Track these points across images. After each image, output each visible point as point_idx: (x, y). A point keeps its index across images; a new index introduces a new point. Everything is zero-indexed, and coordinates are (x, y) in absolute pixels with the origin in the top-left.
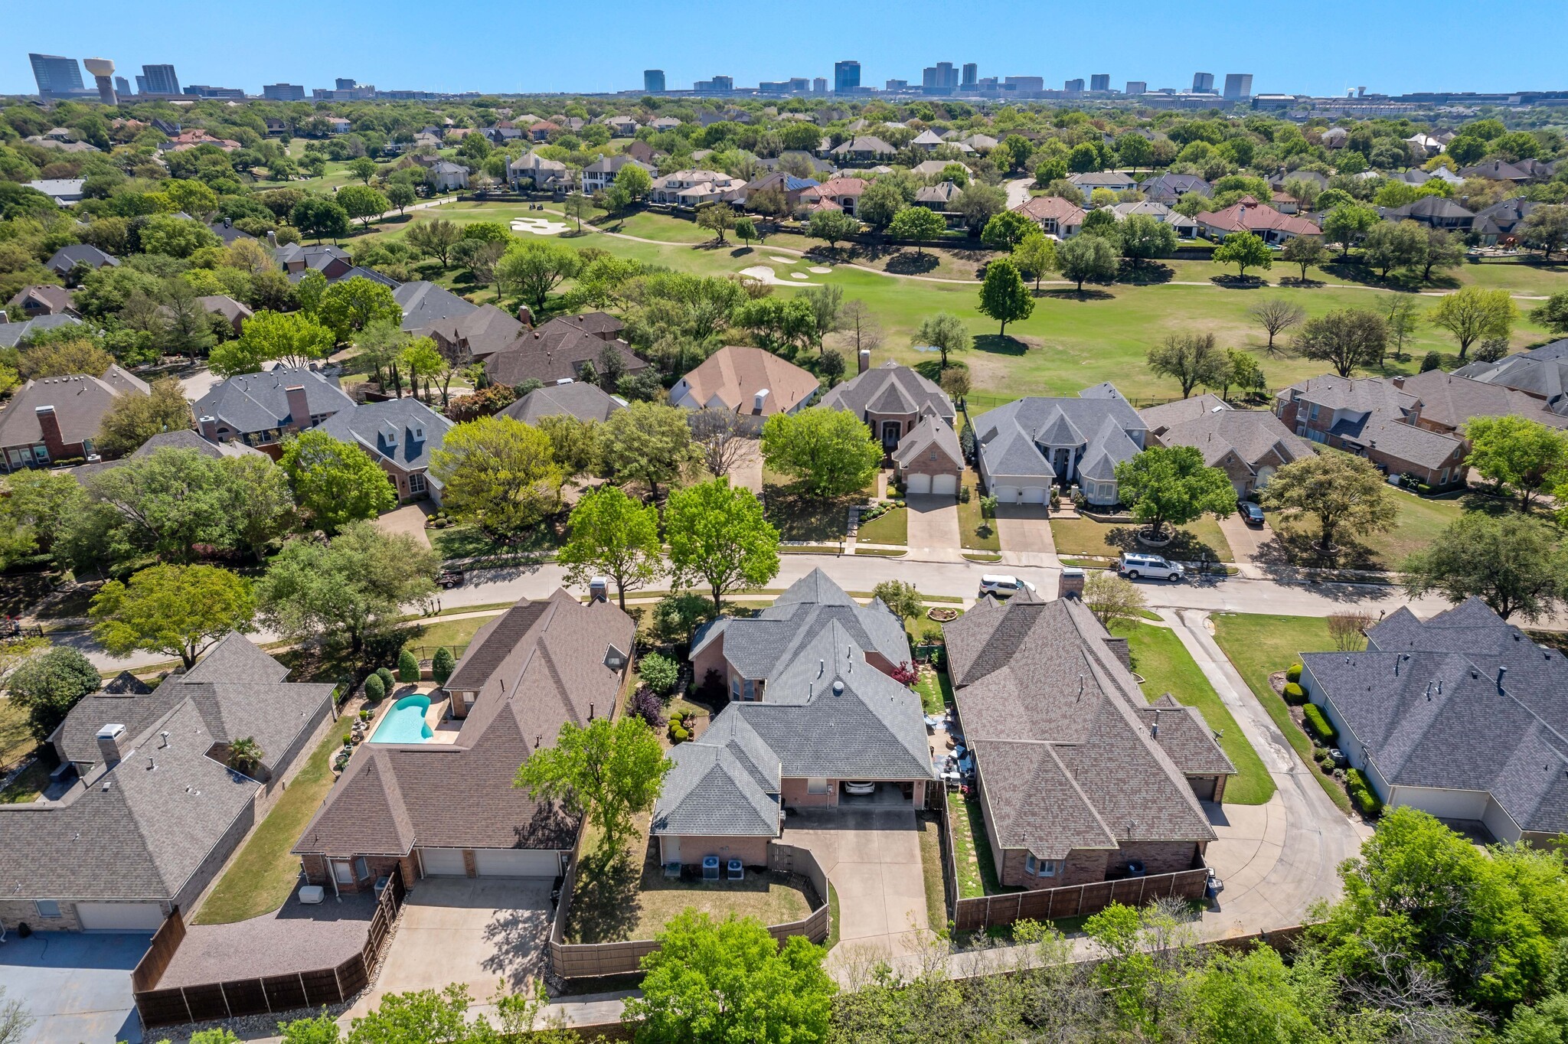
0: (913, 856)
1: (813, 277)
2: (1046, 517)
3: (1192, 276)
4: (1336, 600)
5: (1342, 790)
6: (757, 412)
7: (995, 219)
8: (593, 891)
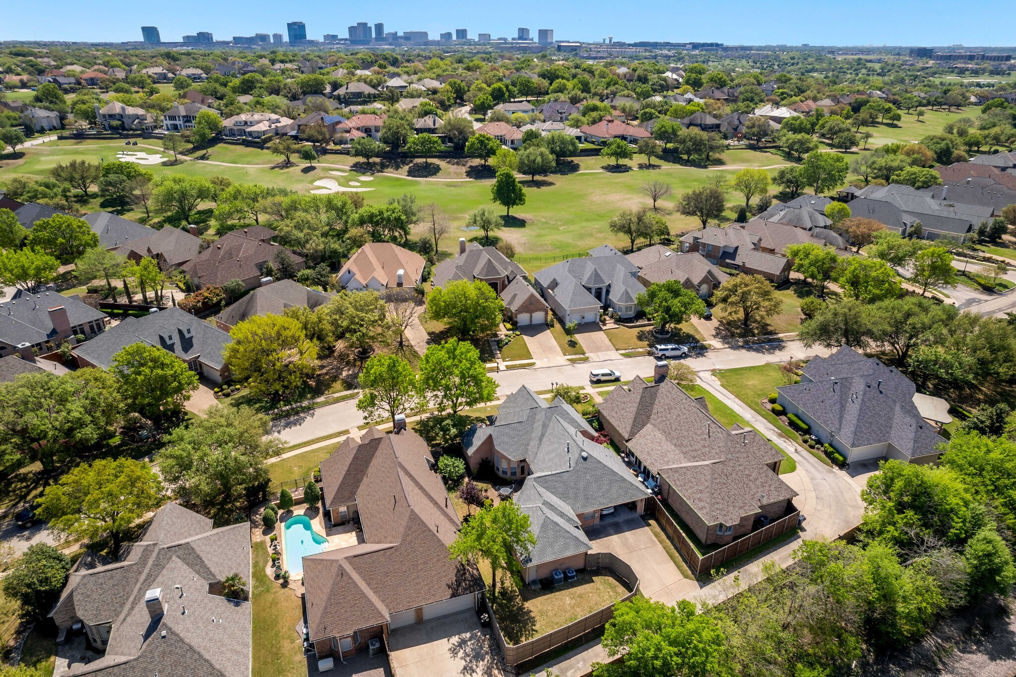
0: (654, 541)
1: (364, 184)
2: (601, 329)
3: (590, 166)
4: (764, 353)
5: (823, 456)
6: (400, 285)
7: (472, 139)
8: (497, 610)
